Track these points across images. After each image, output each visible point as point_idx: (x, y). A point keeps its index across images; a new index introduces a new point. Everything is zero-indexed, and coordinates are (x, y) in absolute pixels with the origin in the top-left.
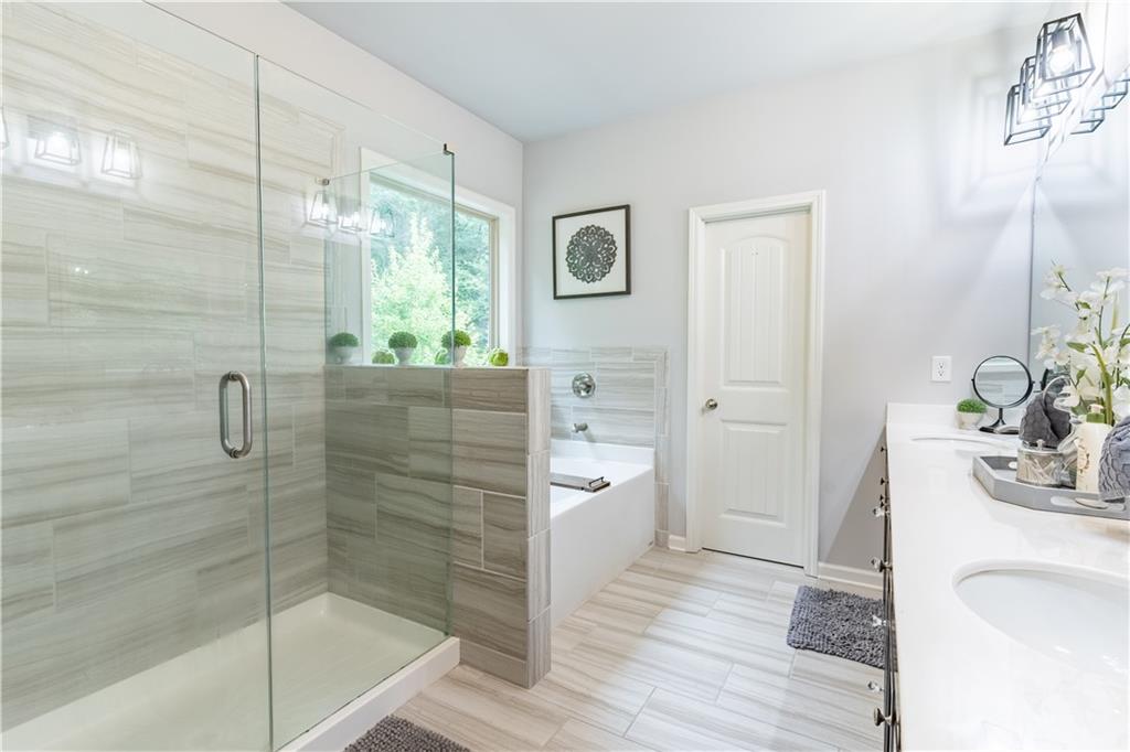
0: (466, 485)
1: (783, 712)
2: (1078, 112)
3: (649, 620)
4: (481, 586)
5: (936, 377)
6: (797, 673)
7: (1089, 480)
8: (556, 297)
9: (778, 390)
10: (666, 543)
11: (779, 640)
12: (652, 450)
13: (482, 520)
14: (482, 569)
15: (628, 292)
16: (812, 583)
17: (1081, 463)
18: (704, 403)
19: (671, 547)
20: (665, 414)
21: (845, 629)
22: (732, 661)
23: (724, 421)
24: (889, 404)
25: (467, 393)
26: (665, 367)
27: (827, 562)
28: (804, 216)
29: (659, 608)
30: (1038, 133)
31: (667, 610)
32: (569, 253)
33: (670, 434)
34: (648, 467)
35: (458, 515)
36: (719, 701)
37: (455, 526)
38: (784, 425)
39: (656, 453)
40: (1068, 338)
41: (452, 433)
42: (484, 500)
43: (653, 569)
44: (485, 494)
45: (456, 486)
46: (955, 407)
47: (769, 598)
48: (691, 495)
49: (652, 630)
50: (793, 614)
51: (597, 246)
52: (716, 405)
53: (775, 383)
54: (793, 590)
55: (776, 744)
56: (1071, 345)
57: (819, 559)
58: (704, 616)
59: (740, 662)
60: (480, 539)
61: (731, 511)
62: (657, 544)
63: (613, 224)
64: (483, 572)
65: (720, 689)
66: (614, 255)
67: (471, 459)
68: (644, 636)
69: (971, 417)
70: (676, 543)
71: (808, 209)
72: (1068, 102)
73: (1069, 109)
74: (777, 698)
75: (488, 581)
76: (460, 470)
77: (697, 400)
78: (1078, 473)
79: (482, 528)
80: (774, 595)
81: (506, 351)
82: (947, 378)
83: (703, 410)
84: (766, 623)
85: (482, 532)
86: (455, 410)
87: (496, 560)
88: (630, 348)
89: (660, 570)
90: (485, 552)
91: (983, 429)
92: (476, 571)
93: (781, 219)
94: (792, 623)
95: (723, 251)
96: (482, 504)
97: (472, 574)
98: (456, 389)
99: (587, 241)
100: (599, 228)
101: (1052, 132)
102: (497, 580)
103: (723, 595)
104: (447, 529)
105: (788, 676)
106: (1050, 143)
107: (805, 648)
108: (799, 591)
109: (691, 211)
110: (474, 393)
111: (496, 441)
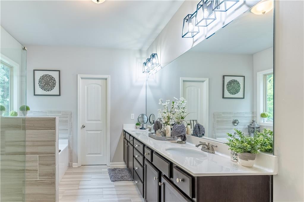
0: (31, 154)
1: (117, 195)
2: (155, 70)
3: (78, 185)
4: (37, 185)
5: (132, 118)
6: (116, 186)
7: (169, 134)
8: (35, 95)
9: (100, 122)
10: (72, 166)
11: (109, 181)
12: (68, 140)
13: (38, 164)
14: (38, 180)
15: (60, 95)
16: (110, 168)
17: (167, 132)
18: (82, 126)
19: (73, 166)
20: (71, 130)
21: (120, 175)
22: (102, 188)
23: (87, 131)
24: (124, 125)
25: (32, 125)
26: (71, 116)
27: (112, 162)
28: (105, 80)
29: (79, 182)
30: (147, 72)
31: (81, 182)
32: (39, 82)
33: (73, 135)
34: (67, 145)
35: (27, 164)
36: (104, 197)
37: (26, 168)
38: (101, 130)
39: (69, 141)
40: (163, 111)
41: (25, 138)
42: (39, 158)
43: (72, 173)
44: (39, 156)
45: (26, 155)
46: (135, 124)
47: (102, 173)
48: (79, 151)
49: (80, 187)
50: (109, 175)
51: (49, 81)
52: (84, 127)
53: (99, 120)
54: (107, 170)
55: (119, 201)
56: (164, 112)
57: (110, 162)
58: (91, 180)
59: (104, 188)
60: (37, 170)
61: (89, 154)
62: (69, 167)
63: (55, 75)
64: (39, 180)
65: (103, 194)
66: (55, 84)
67: (34, 146)
68: (79, 189)
69: (138, 126)
70: (75, 165)
71: (106, 79)
72: (154, 68)
73: (153, 69)
74: (115, 192)
75: (41, 183)
76: (28, 150)
77: (80, 125)
78: (167, 134)
79: (38, 167)
80: (103, 172)
81: (16, 111)
82: (134, 118)
83: (81, 128)
84: (105, 178)
85: (38, 168)
86: (26, 131)
87: (43, 176)
88: (60, 111)
89: (74, 173)
90: (39, 174)
91: (140, 129)
92: (36, 181)
93: (100, 80)
94: (110, 177)
95: (86, 87)
96: (38, 159)
97: (35, 182)
98: (27, 124)
99: (46, 79)
100: (50, 76)
101: (150, 72)
102: (44, 181)
103: (92, 175)
104: (24, 170)
105: (115, 188)
106: (149, 74)
107: (115, 181)
108: (108, 170)
109: (78, 75)
110: (35, 125)
111: (44, 139)
